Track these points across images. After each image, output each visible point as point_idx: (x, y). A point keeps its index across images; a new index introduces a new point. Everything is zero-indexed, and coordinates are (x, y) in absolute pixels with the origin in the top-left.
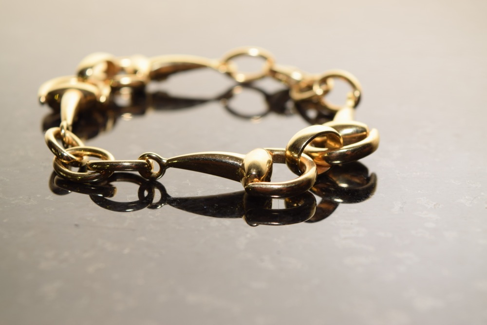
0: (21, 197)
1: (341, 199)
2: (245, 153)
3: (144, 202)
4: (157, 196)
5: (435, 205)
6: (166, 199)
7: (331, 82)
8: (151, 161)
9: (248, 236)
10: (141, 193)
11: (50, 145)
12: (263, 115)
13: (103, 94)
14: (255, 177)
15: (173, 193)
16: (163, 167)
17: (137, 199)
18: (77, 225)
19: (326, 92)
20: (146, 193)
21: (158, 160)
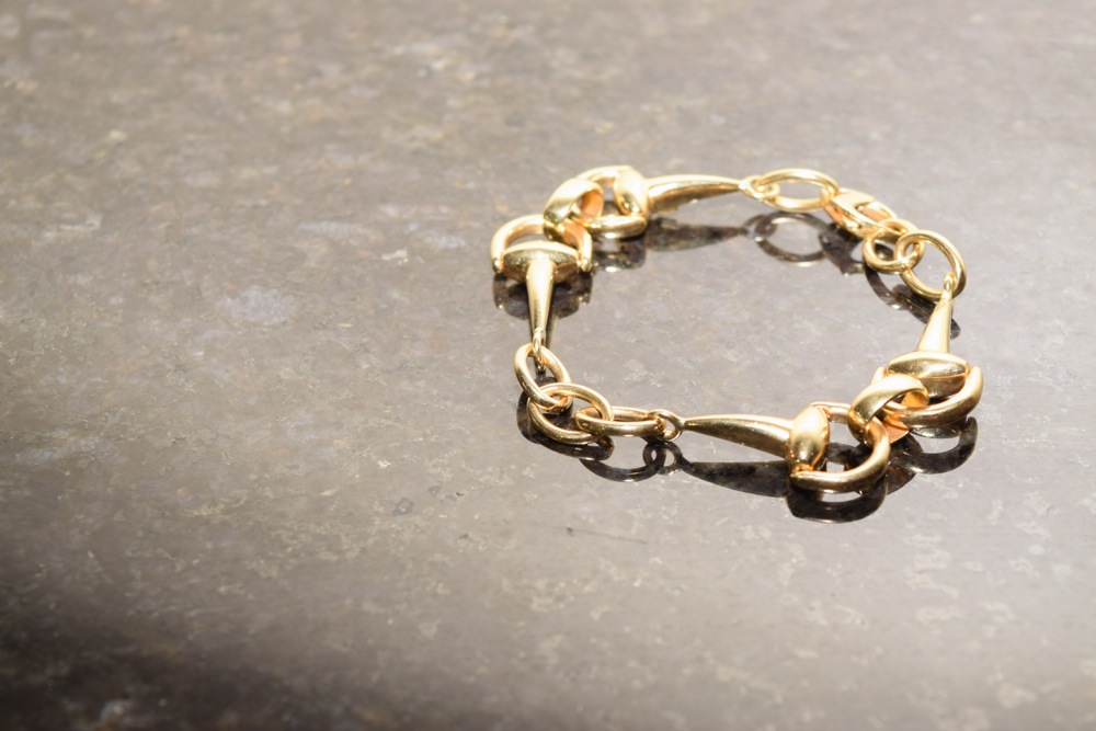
0: (490, 470)
1: (922, 468)
2: (791, 416)
3: (652, 468)
4: (670, 459)
5: (1048, 510)
6: (681, 463)
7: (922, 245)
8: (662, 420)
9: (794, 560)
10: (646, 456)
11: (520, 376)
12: (817, 257)
13: (584, 256)
14: (804, 462)
15: (690, 457)
16: (679, 428)
17: (644, 465)
18: (570, 530)
19: (917, 260)
20: (654, 455)
21: (673, 421)
